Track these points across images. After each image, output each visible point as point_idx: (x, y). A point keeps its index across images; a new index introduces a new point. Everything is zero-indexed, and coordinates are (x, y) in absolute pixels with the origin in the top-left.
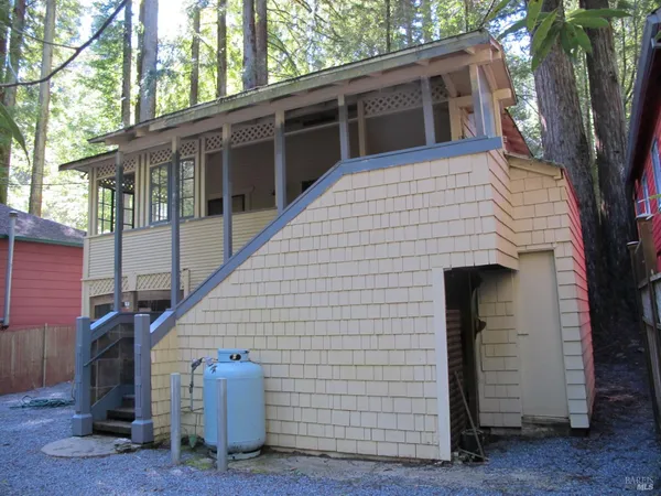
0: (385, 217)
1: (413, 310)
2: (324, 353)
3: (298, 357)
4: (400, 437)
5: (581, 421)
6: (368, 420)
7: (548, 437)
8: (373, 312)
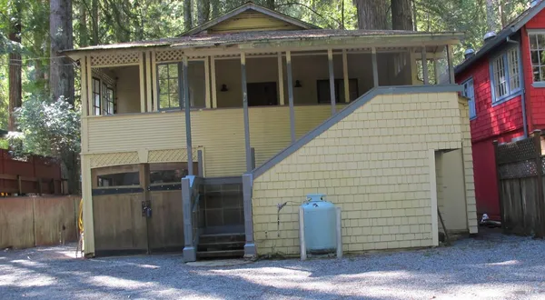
0: (402, 121)
1: (418, 171)
2: (366, 196)
3: (350, 199)
4: (412, 237)
5: (474, 230)
6: (394, 230)
7: (458, 239)
8: (397, 172)
